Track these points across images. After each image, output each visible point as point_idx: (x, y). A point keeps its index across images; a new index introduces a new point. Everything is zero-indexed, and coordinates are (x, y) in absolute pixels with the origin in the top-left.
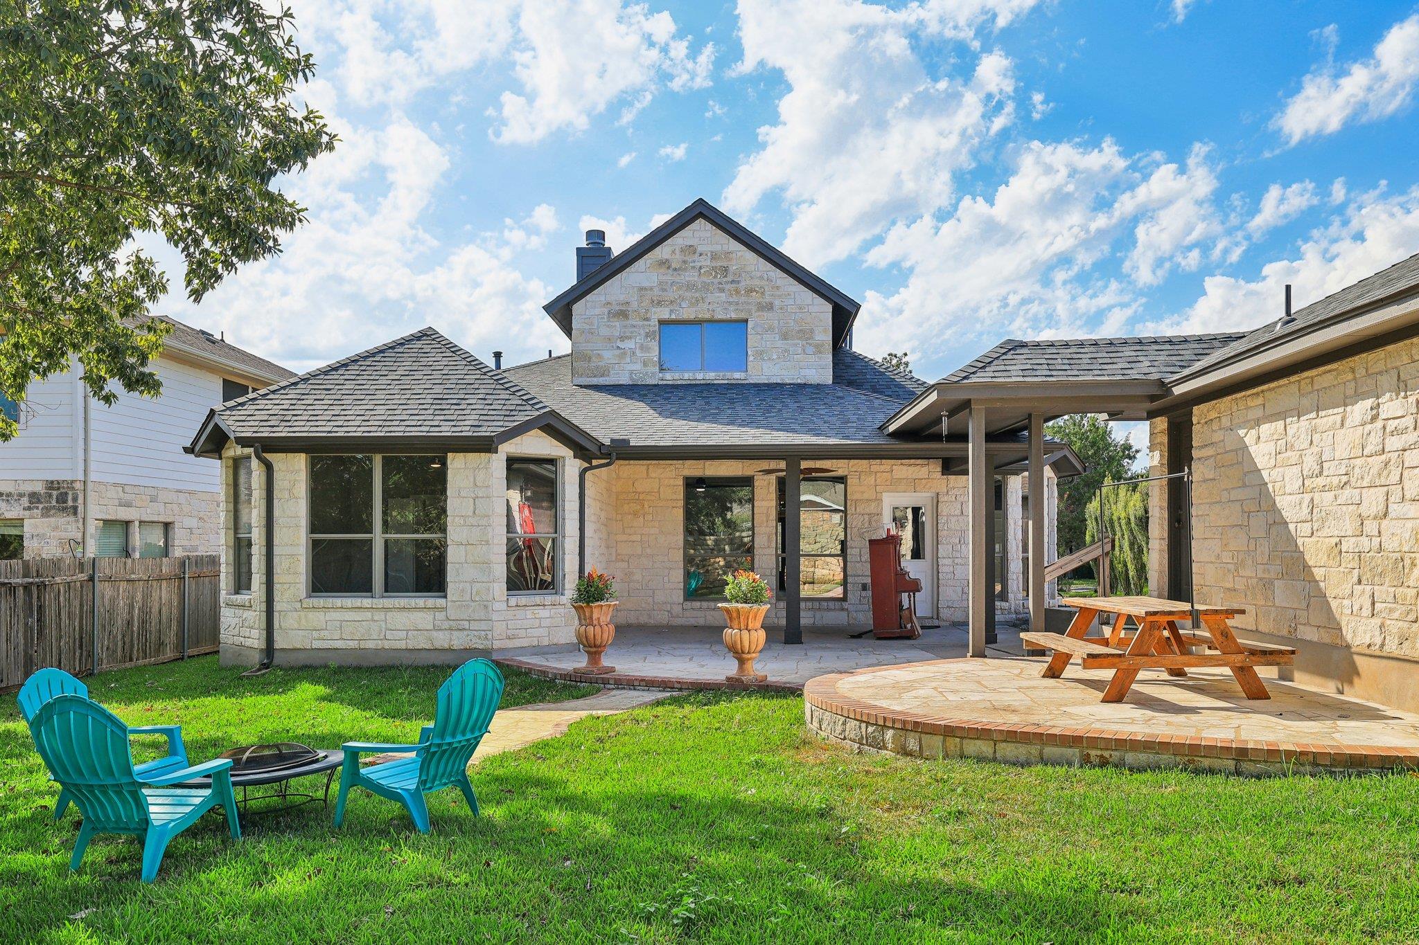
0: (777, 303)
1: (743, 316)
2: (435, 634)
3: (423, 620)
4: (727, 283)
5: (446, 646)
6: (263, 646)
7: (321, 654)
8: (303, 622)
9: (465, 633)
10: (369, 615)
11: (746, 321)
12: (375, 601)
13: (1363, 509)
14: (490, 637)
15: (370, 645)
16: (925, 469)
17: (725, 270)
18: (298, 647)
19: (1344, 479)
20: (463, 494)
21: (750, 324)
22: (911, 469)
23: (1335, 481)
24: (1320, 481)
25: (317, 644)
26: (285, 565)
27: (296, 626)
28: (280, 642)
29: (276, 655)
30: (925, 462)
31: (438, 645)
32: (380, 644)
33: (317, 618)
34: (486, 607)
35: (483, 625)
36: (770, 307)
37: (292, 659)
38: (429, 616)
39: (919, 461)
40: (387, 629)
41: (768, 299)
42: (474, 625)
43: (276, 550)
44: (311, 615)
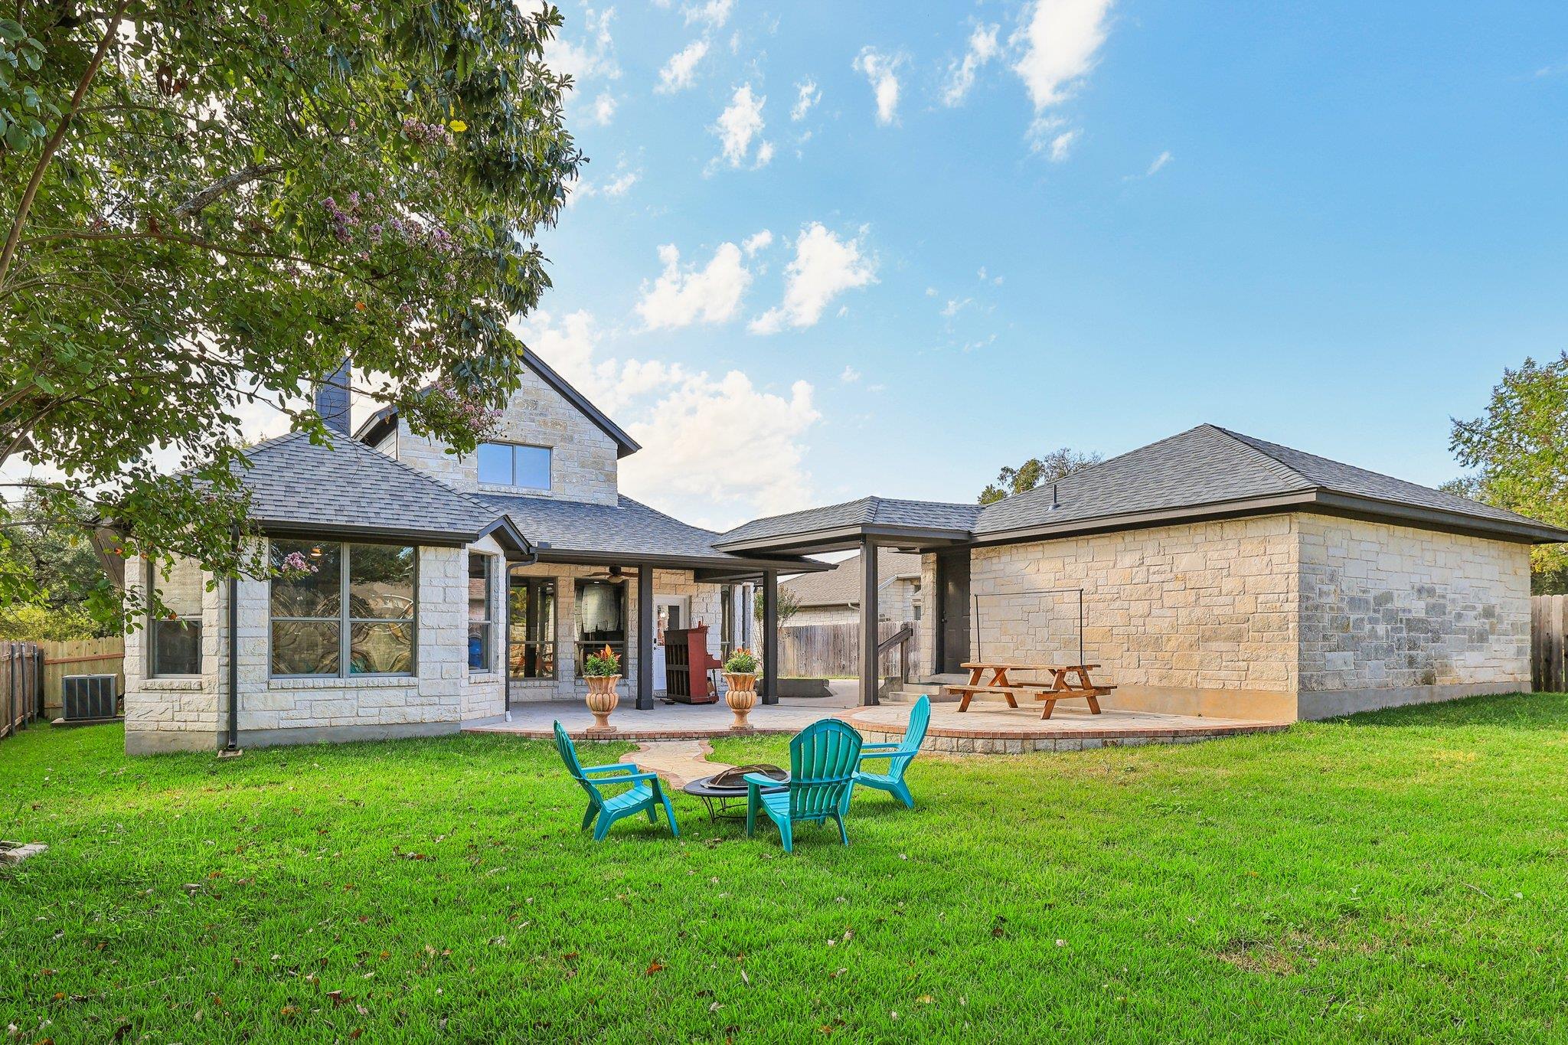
0: (576, 436)
1: (549, 444)
2: (408, 709)
3: (395, 697)
4: (537, 415)
5: (419, 720)
6: (224, 728)
7: (291, 733)
8: (270, 703)
9: (436, 707)
10: (340, 694)
11: (551, 448)
12: (342, 680)
13: (1132, 612)
14: (458, 710)
15: (343, 722)
16: (683, 577)
17: (535, 403)
18: (264, 727)
19: (1116, 596)
20: (434, 583)
21: (555, 451)
22: (674, 577)
23: (1109, 597)
24: (1096, 597)
25: (284, 724)
26: (249, 646)
27: (262, 707)
28: (242, 724)
29: (239, 736)
30: (682, 572)
31: (410, 719)
32: (352, 721)
33: (286, 699)
34: (455, 684)
35: (452, 700)
36: (571, 439)
37: (258, 740)
38: (401, 693)
39: (679, 571)
40: (359, 707)
41: (569, 433)
42: (444, 700)
43: (240, 632)
44: (279, 696)
